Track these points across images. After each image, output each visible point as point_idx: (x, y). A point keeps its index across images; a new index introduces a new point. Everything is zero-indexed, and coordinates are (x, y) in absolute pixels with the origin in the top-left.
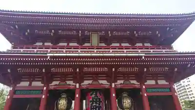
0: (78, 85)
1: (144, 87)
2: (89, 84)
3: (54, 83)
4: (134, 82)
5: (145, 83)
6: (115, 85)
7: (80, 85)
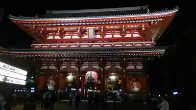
0: (78, 69)
1: (124, 71)
2: (86, 68)
3: (63, 67)
4: (119, 67)
5: (127, 68)
6: (104, 69)
7: (79, 69)
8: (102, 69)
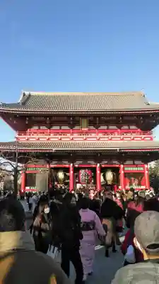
1: (122, 166)
2: (80, 164)
3: (54, 162)
4: (116, 162)
5: (124, 163)
6: (100, 165)
7: (73, 165)
8: (98, 165)
